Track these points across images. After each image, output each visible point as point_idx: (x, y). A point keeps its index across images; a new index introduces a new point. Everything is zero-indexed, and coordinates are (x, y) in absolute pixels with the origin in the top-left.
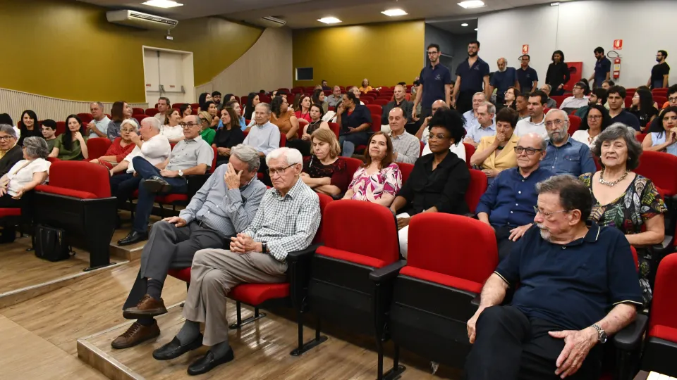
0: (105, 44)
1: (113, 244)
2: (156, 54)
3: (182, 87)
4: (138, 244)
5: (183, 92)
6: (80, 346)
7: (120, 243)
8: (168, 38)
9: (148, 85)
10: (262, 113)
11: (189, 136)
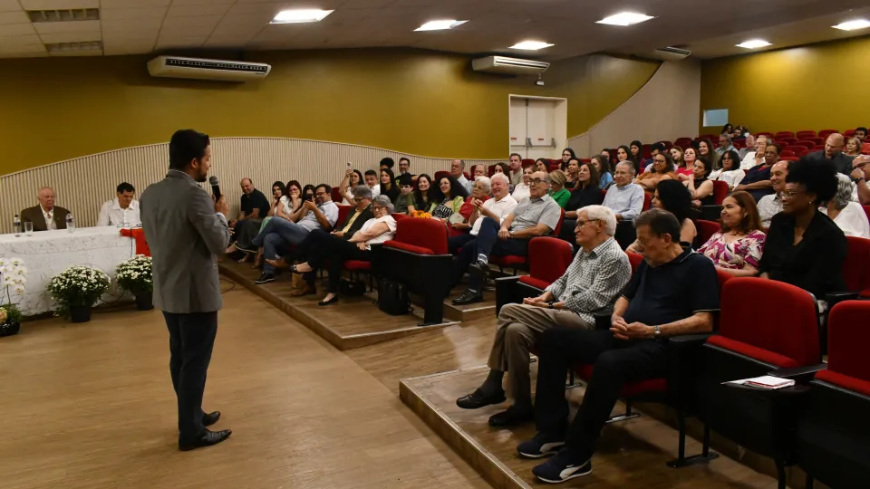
0: (468, 96)
1: (448, 303)
2: (524, 103)
3: (553, 139)
4: (471, 305)
5: (554, 145)
6: (402, 387)
7: (455, 303)
8: (539, 83)
9: (513, 139)
10: (622, 173)
11: (535, 193)
